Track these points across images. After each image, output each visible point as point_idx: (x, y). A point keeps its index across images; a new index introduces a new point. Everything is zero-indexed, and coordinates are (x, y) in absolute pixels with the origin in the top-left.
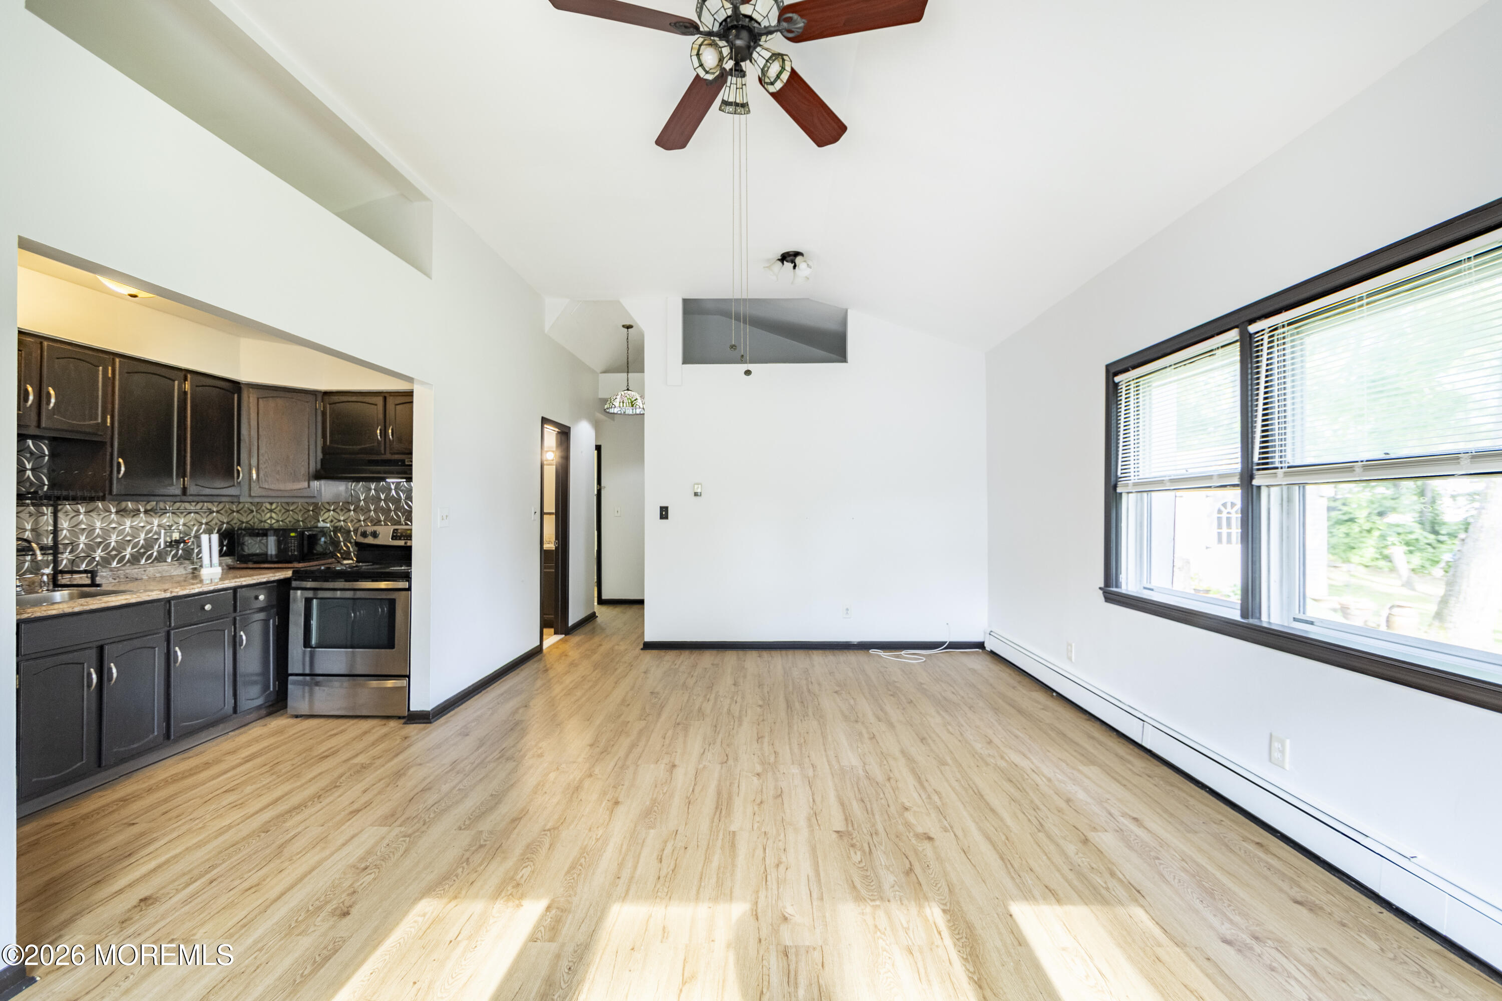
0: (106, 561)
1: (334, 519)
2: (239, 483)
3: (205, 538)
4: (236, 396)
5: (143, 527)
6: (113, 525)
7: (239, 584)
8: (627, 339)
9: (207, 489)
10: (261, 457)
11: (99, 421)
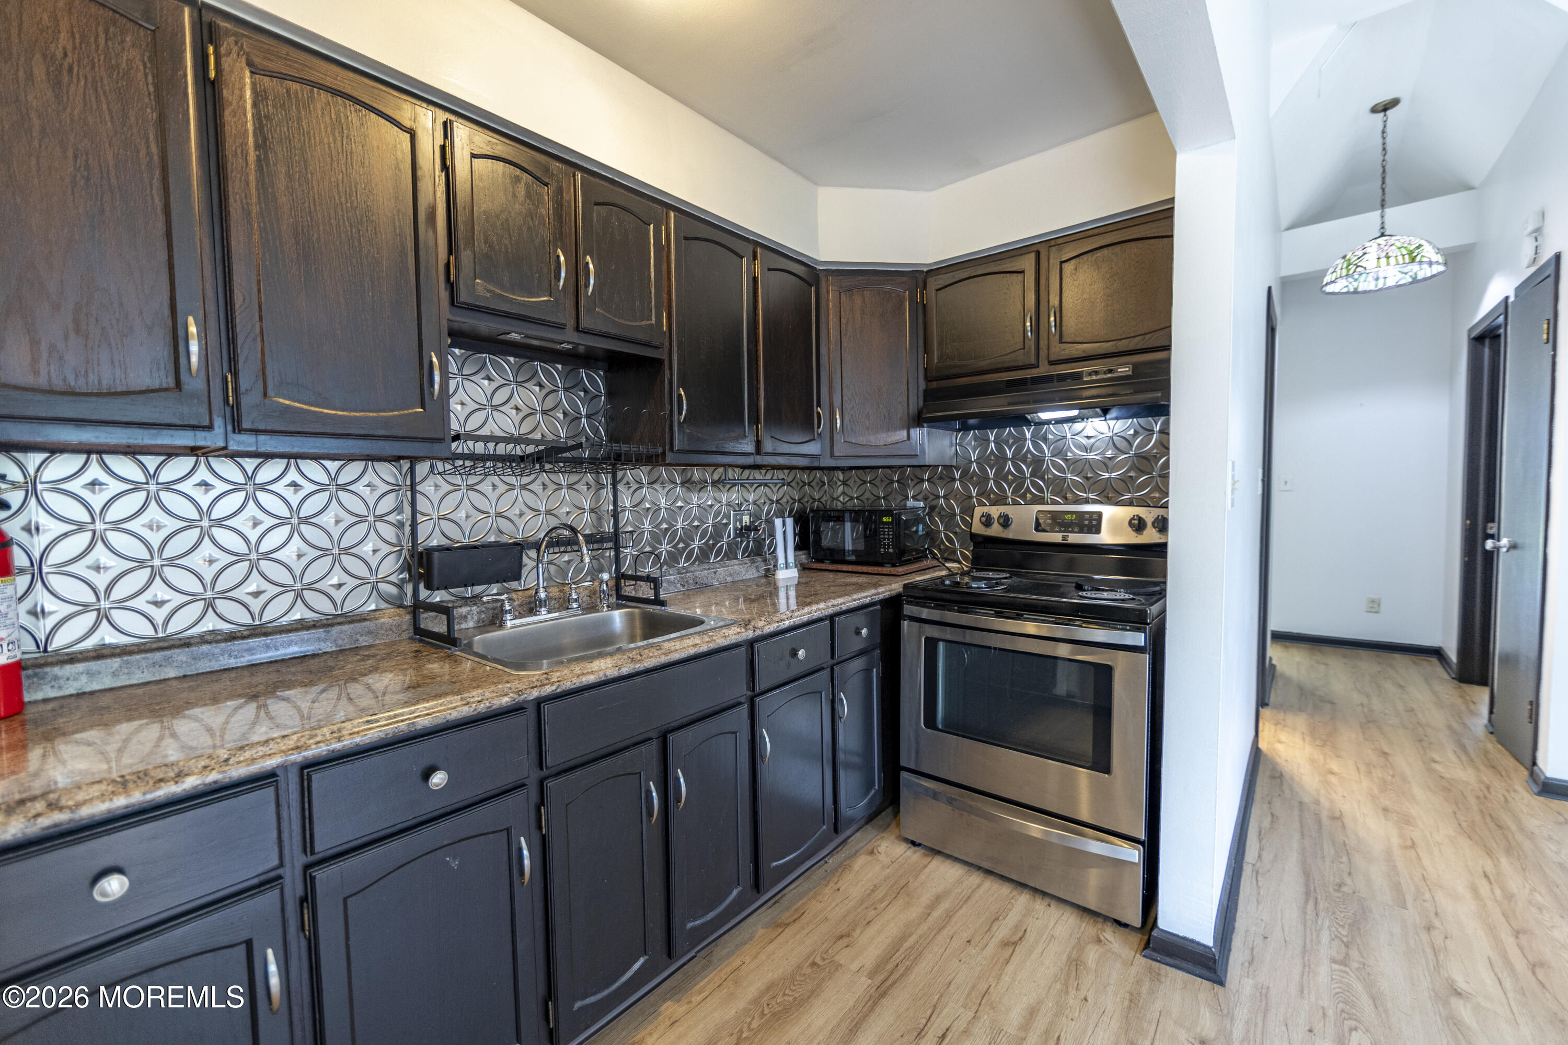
0: (673, 558)
1: (928, 494)
2: (819, 435)
3: (778, 522)
4: (813, 289)
5: (711, 506)
6: (679, 504)
7: (837, 609)
8: (1383, 132)
9: (785, 445)
10: (845, 391)
11: (653, 322)
